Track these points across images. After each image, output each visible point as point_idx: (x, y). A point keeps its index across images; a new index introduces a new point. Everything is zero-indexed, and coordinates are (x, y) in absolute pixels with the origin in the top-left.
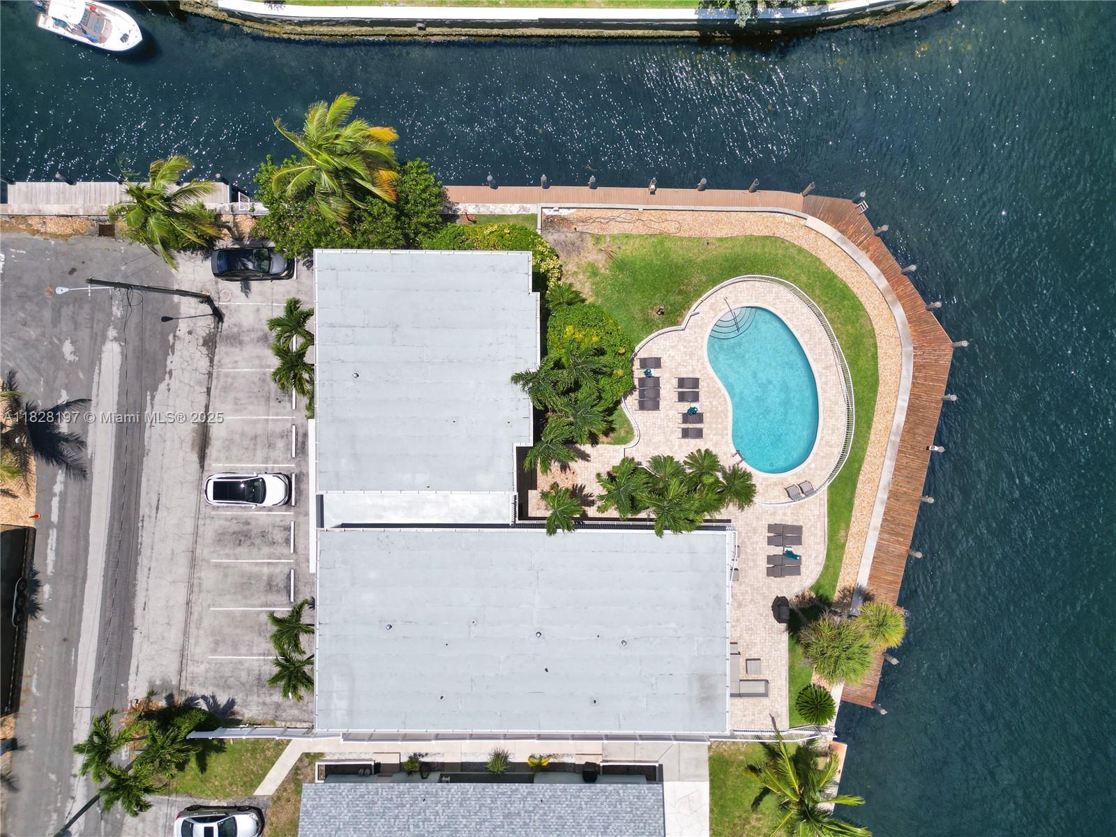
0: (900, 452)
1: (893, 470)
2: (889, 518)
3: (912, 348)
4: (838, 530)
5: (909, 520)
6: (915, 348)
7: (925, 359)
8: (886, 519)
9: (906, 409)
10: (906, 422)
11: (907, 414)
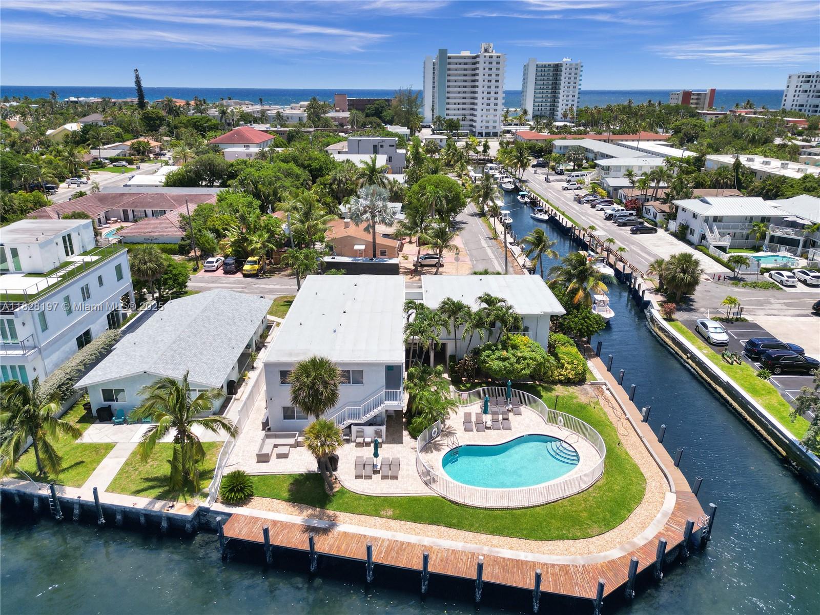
1: (453, 549)
2: (404, 546)
3: (583, 564)
4: (394, 508)
5: (402, 562)
6: (584, 566)
7: (575, 574)
8: (403, 544)
9: (518, 558)
10: (504, 558)
11: (512, 560)
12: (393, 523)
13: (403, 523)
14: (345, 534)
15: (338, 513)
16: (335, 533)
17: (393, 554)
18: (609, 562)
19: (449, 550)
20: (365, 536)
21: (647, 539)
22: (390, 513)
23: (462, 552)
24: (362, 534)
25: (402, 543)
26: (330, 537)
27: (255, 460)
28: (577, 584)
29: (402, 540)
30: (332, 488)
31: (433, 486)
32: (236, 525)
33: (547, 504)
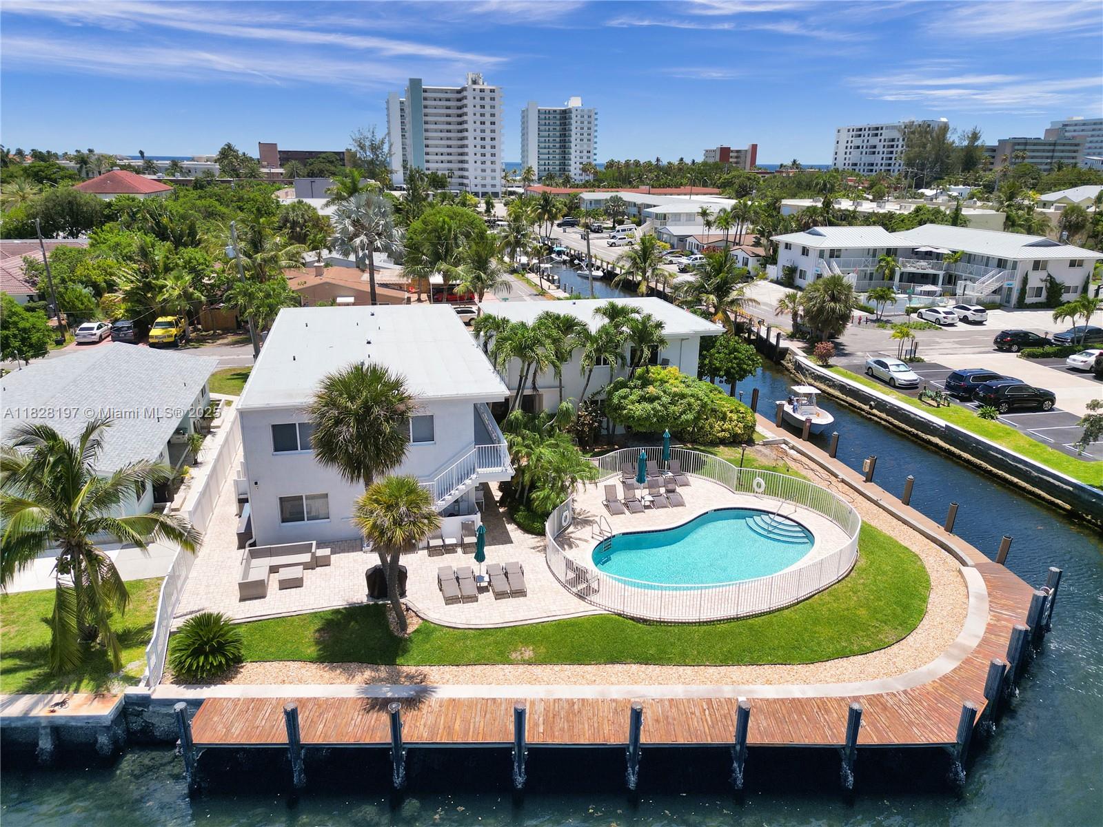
0: (709, 701)
1: (670, 697)
2: (576, 707)
3: (903, 689)
4: (534, 643)
5: (585, 736)
6: (905, 692)
7: (900, 707)
8: (573, 704)
9: (791, 696)
10: (768, 700)
11: (782, 700)
12: (538, 670)
13: (557, 668)
14: (453, 702)
15: (425, 669)
16: (433, 704)
17: (561, 724)
18: (940, 679)
19: (661, 700)
20: (494, 700)
21: (977, 636)
22: (528, 654)
23: (688, 701)
24: (486, 697)
25: (571, 703)
26: (424, 711)
27: (237, 595)
28: (911, 723)
29: (568, 696)
30: (403, 625)
31: (593, 598)
32: (215, 719)
33: (798, 603)
